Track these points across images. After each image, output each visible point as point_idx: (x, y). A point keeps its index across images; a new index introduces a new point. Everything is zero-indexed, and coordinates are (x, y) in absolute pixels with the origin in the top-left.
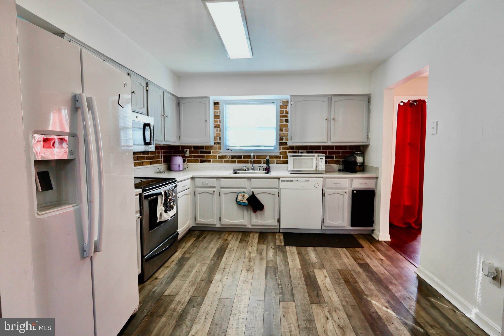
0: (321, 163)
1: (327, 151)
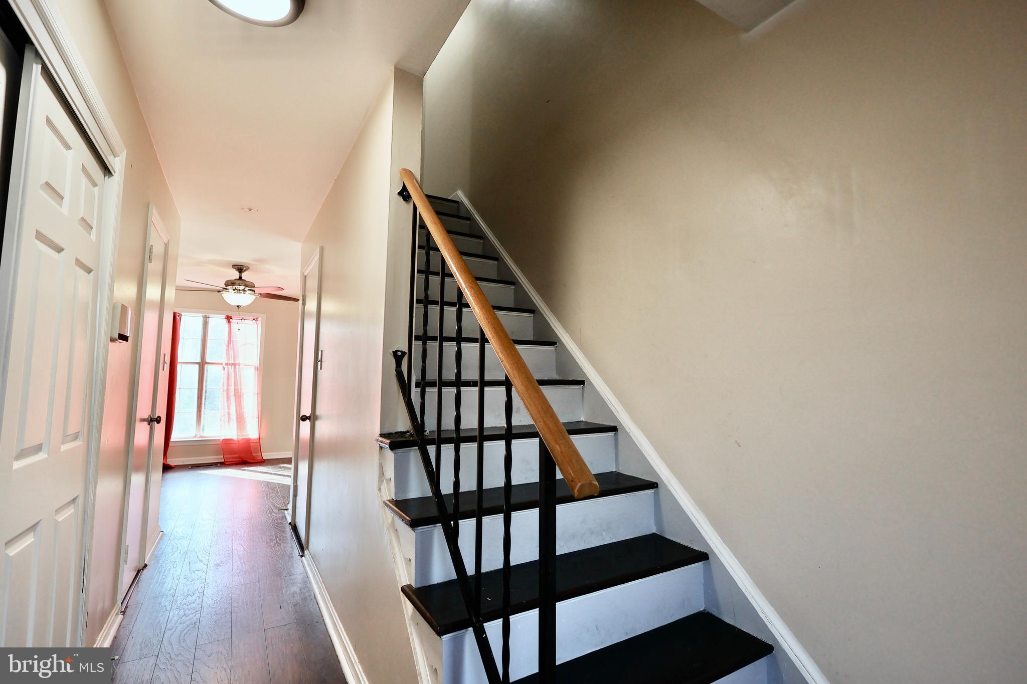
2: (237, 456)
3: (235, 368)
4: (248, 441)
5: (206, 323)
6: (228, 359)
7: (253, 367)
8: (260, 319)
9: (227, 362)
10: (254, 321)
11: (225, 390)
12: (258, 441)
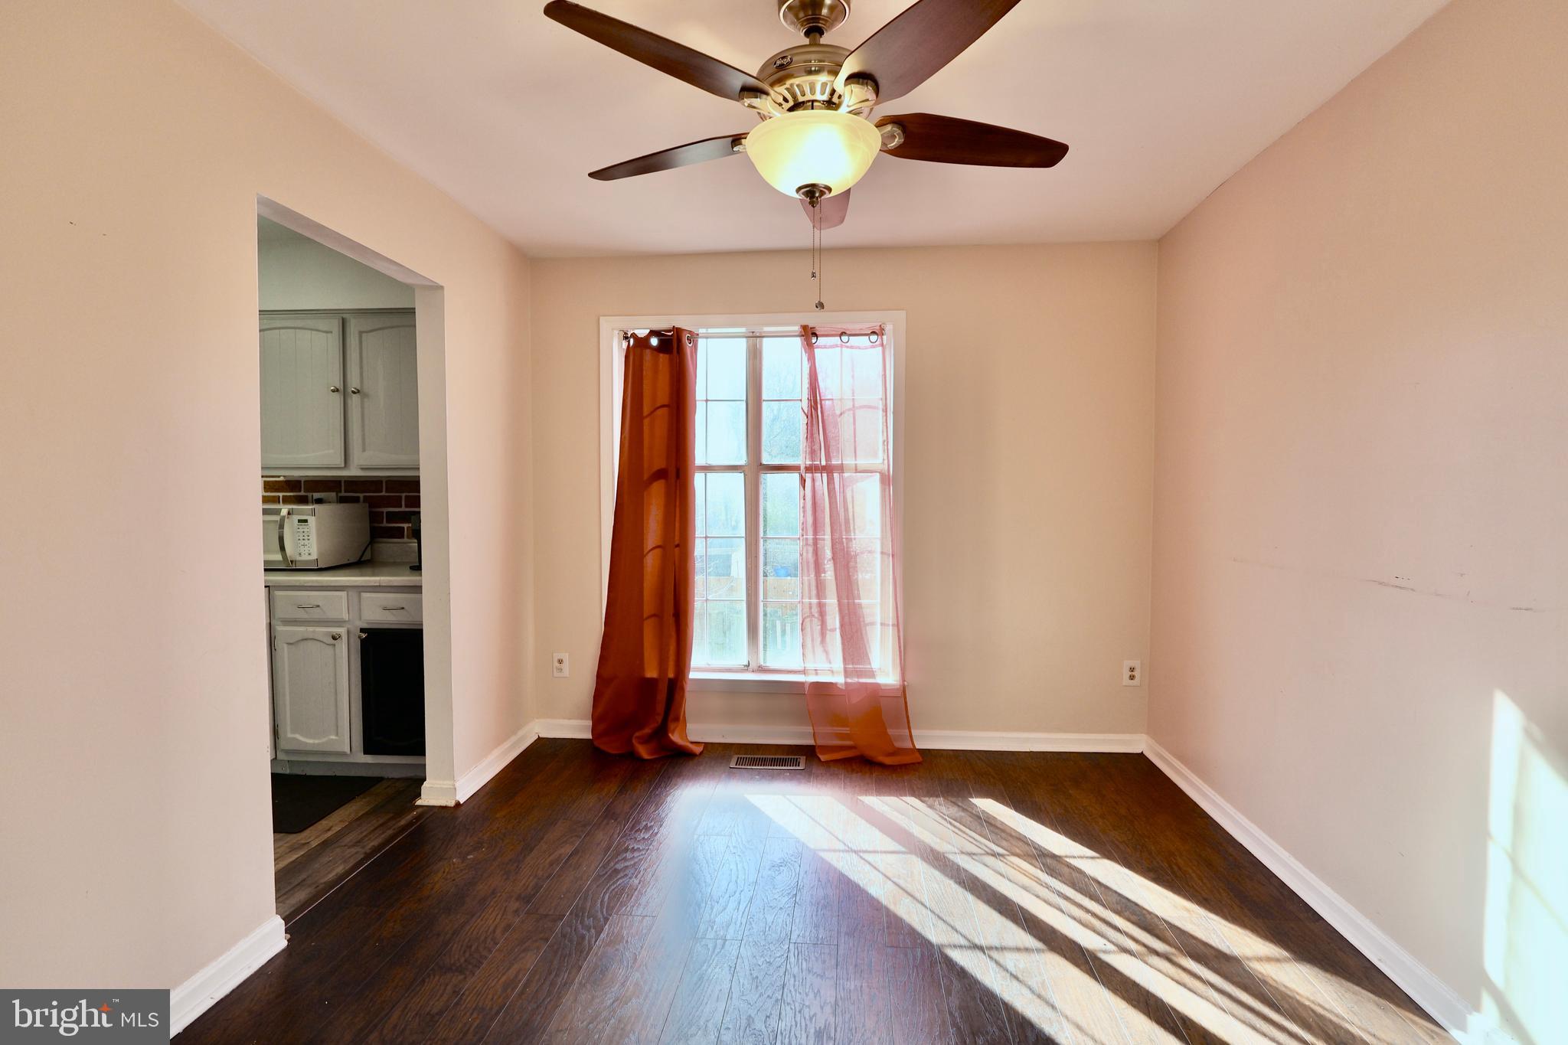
0: (301, 538)
1: (401, 497)
2: (846, 730)
3: (830, 481)
4: (875, 693)
5: (755, 357)
6: (813, 453)
7: (878, 476)
8: (889, 328)
9: (808, 462)
10: (874, 338)
11: (811, 542)
12: (899, 694)
